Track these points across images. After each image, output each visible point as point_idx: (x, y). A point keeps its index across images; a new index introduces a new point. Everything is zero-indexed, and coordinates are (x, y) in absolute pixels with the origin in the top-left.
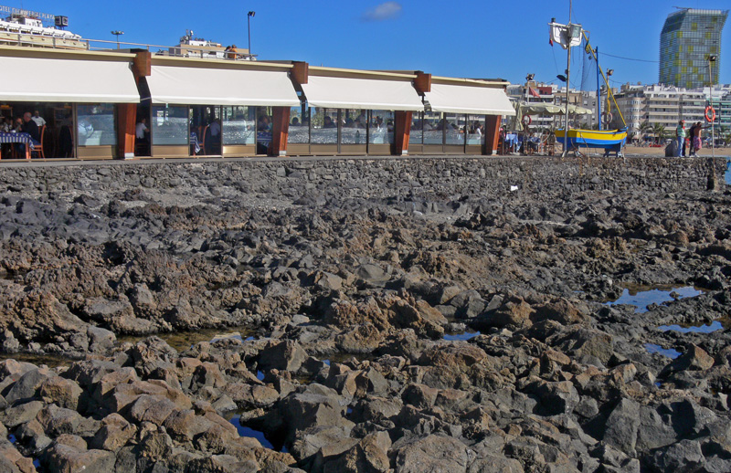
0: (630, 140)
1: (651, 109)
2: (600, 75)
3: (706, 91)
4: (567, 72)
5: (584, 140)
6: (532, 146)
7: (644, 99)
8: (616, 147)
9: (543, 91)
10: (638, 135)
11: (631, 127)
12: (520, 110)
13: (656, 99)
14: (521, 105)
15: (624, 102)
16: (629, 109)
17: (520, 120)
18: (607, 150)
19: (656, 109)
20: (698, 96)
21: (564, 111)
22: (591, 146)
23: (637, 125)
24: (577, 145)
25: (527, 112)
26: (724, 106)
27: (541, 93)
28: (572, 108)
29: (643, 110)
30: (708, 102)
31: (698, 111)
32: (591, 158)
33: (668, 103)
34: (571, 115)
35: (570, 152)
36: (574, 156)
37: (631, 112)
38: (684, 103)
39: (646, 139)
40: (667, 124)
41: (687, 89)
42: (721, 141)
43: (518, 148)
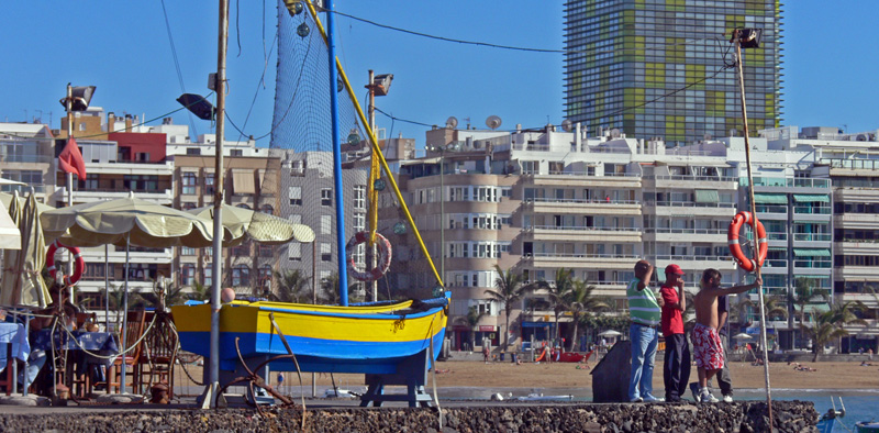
0: (464, 334)
1: (541, 220)
2: (341, 97)
3: (735, 149)
4: (216, 83)
5: (284, 341)
6: (87, 366)
7: (513, 180)
8: (408, 368)
9: (128, 149)
10: (494, 318)
11: (466, 288)
12: (38, 228)
13: (558, 181)
14: (42, 208)
15: (437, 191)
16: (458, 217)
17: (39, 266)
18: (374, 381)
19: (559, 220)
20: (711, 171)
21: (207, 229)
22: (311, 363)
23: (490, 279)
24: (259, 362)
25: (68, 234)
26: (803, 207)
27: (125, 155)
28: (238, 217)
29: (511, 222)
30: (745, 192)
31: (712, 225)
32: (314, 409)
33: (604, 195)
34: (237, 246)
35: (235, 392)
36: (249, 405)
37: (467, 230)
38: (661, 197)
39: (525, 330)
40: (601, 276)
41: (670, 145)
42: (802, 335)
43: (33, 374)
